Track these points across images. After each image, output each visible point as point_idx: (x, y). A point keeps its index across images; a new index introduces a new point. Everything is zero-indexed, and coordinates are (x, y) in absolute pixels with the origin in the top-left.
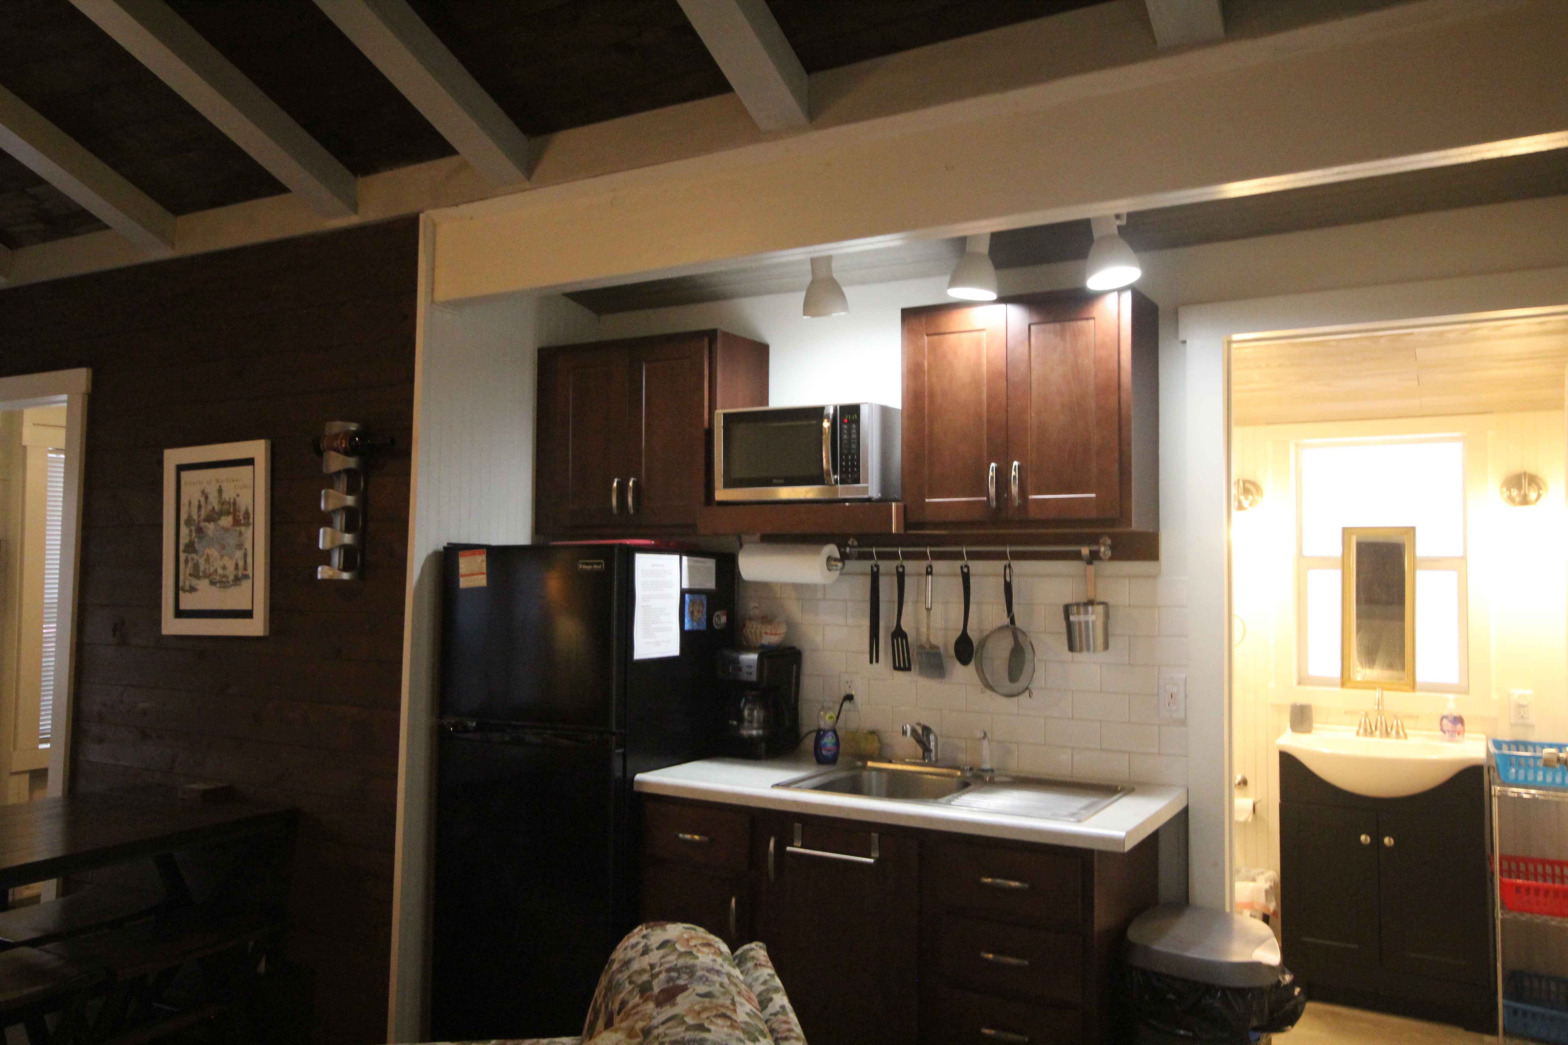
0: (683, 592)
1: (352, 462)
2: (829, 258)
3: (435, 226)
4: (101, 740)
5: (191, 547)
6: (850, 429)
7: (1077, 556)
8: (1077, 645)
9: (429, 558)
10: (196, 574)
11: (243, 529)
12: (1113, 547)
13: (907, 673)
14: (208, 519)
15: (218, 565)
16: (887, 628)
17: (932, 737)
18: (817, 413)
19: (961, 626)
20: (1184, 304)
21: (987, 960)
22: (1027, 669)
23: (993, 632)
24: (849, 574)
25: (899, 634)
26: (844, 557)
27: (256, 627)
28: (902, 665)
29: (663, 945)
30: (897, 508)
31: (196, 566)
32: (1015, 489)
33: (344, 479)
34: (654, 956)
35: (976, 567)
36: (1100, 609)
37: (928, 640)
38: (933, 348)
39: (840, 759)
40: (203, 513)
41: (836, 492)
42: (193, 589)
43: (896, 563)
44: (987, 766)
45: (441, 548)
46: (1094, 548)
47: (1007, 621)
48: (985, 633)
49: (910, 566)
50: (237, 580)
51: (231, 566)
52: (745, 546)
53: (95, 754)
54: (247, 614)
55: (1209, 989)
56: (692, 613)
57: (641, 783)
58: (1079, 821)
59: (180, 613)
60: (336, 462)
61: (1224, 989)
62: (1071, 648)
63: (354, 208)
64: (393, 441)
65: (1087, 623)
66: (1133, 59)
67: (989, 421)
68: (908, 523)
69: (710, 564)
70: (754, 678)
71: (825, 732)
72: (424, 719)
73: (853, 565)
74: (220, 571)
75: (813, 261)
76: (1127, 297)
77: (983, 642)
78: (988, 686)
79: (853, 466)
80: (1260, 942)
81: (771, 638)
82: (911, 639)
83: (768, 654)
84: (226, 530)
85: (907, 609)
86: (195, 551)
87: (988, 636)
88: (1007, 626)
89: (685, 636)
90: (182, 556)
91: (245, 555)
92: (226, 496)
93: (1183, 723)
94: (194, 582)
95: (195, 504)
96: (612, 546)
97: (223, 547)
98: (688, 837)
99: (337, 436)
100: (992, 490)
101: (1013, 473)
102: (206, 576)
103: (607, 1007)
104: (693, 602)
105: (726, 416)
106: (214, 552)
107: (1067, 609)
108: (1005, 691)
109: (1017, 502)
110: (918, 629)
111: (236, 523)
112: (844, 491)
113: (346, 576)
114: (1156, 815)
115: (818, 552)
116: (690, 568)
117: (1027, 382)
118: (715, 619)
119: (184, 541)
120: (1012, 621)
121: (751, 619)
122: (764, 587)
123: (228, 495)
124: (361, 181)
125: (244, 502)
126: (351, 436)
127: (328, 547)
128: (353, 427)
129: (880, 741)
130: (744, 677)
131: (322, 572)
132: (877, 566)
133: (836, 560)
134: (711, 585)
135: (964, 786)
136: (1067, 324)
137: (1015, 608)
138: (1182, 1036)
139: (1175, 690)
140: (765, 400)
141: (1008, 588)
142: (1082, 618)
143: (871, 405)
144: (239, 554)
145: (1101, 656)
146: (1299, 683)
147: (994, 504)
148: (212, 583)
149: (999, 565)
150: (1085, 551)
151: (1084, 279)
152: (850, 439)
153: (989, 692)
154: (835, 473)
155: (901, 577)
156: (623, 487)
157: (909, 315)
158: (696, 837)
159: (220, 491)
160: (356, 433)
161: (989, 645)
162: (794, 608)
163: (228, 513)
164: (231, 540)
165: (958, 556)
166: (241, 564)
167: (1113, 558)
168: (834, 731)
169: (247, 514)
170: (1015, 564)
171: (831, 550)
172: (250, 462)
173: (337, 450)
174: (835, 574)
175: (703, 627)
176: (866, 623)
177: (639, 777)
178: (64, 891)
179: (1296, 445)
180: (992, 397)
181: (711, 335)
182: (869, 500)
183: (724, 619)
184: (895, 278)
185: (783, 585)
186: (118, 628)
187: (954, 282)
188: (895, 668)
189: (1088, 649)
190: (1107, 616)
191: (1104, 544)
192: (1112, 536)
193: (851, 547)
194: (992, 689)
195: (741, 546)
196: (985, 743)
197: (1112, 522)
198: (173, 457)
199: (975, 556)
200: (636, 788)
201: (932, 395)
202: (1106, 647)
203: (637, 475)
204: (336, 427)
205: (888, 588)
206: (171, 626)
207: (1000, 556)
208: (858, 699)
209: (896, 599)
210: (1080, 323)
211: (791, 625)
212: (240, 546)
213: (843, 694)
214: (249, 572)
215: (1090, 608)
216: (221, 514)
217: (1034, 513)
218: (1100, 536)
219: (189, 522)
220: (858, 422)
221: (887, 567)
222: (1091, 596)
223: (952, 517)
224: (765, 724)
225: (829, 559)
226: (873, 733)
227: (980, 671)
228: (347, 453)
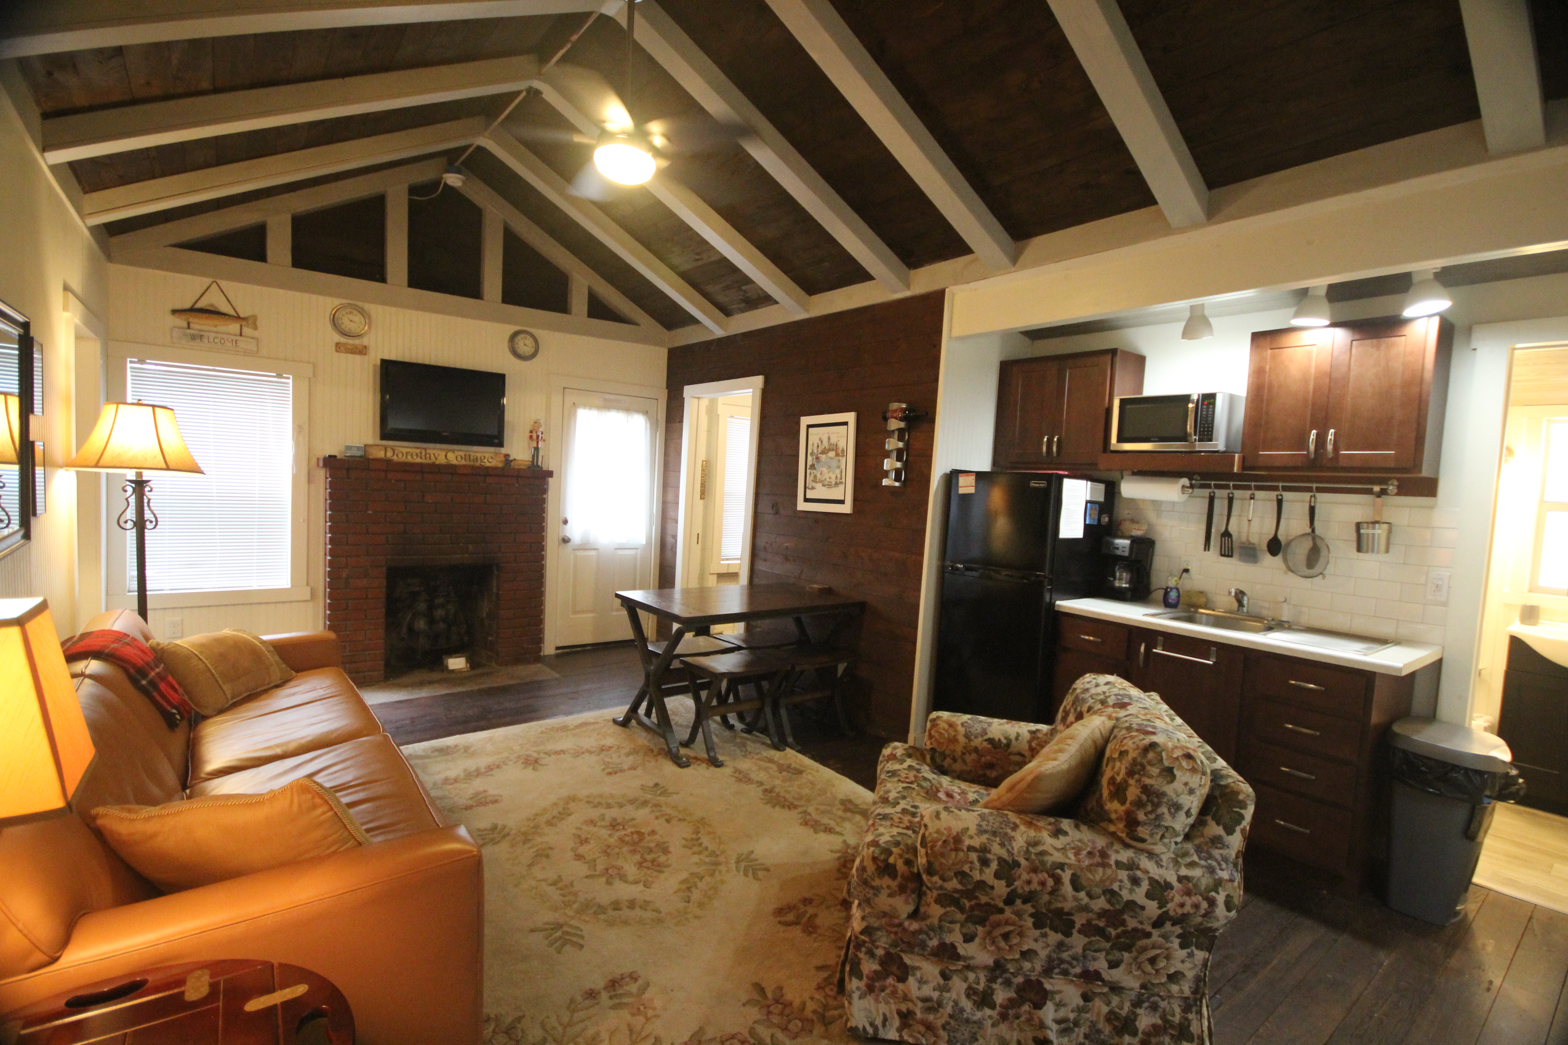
0: (1087, 502)
1: (902, 425)
2: (1203, 305)
3: (953, 295)
4: (765, 560)
5: (813, 467)
6: (1208, 408)
7: (1369, 492)
8: (1364, 548)
9: (942, 477)
10: (815, 481)
11: (840, 458)
12: (1399, 487)
13: (1229, 559)
14: (823, 453)
15: (826, 476)
16: (1217, 531)
17: (1245, 598)
18: (1186, 398)
19: (1273, 532)
20: (1477, 323)
21: (1288, 728)
22: (1322, 560)
23: (1296, 538)
24: (1196, 497)
25: (1226, 534)
26: (1192, 486)
27: (846, 508)
28: (1227, 552)
29: (1107, 683)
30: (1239, 457)
31: (815, 476)
32: (1330, 447)
33: (896, 433)
34: (1105, 688)
35: (1287, 496)
36: (1385, 526)
37: (1248, 539)
38: (1273, 357)
39: (1179, 606)
40: (820, 450)
41: (1194, 446)
42: (813, 488)
43: (1228, 491)
44: (1284, 619)
45: (948, 472)
46: (1384, 487)
47: (1309, 530)
48: (1290, 538)
49: (1238, 493)
50: (837, 484)
51: (833, 477)
52: (1125, 477)
53: (761, 566)
54: (842, 502)
55: (1455, 768)
56: (1090, 515)
57: (1059, 606)
58: (1365, 655)
59: (806, 500)
60: (894, 424)
61: (1466, 770)
62: (1359, 549)
63: (908, 287)
64: (927, 413)
65: (1374, 534)
66: (1469, 163)
67: (1313, 404)
68: (1244, 466)
69: (1102, 487)
70: (1126, 554)
71: (1171, 589)
72: (935, 562)
73: (1197, 491)
74: (828, 480)
75: (1191, 307)
76: (1436, 321)
77: (1289, 544)
78: (1290, 569)
79: (1208, 431)
80: (1496, 747)
81: (1138, 532)
82: (1234, 537)
83: (1136, 541)
84: (832, 458)
85: (1233, 520)
86: (815, 469)
87: (1292, 540)
88: (1308, 534)
89: (1086, 527)
90: (808, 471)
91: (841, 472)
92: (832, 441)
93: (1445, 604)
94: (814, 485)
95: (816, 445)
96: (1052, 474)
97: (830, 467)
98: (1087, 637)
99: (896, 411)
100: (1312, 447)
101: (1330, 437)
102: (820, 482)
103: (1075, 710)
104: (1091, 509)
105: (1123, 401)
106: (825, 470)
107: (1358, 526)
108: (1303, 574)
109: (1330, 455)
110: (1239, 532)
111: (837, 455)
112: (1200, 446)
113: (897, 484)
114: (1422, 658)
115: (1177, 483)
116: (1091, 488)
117: (1346, 378)
118: (1102, 519)
119: (809, 463)
120: (1313, 531)
121: (1124, 520)
122: (1132, 501)
123: (833, 441)
124: (913, 272)
125: (842, 444)
126: (904, 410)
127: (889, 469)
128: (904, 406)
129: (1207, 598)
130: (1119, 552)
131: (885, 482)
132: (1214, 493)
133: (1187, 487)
134: (1101, 499)
135: (1270, 629)
136: (1382, 340)
137: (1317, 523)
138: (1431, 793)
139: (1440, 583)
140: (1141, 392)
141: (1312, 510)
142: (1370, 531)
143: (1224, 394)
144: (838, 471)
145: (1383, 557)
146: (1530, 591)
147: (1312, 456)
148: (824, 485)
149: (1307, 496)
150: (1377, 488)
151: (1403, 311)
152: (1207, 414)
153: (1290, 573)
154: (1195, 435)
155: (1231, 500)
156: (1050, 442)
157: (1257, 337)
158: (1091, 638)
159: (829, 438)
160: (905, 409)
161: (1293, 544)
162: (1151, 516)
163: (833, 450)
164: (834, 464)
165: (1275, 489)
166: (839, 476)
167: (1397, 494)
168: (1177, 589)
169: (843, 450)
170: (1318, 495)
171: (1185, 481)
172: (846, 424)
173: (896, 418)
174: (1186, 496)
175: (1096, 523)
176: (1203, 527)
177: (1058, 603)
178: (748, 629)
179: (1548, 421)
180: (1316, 390)
181: (1113, 352)
182: (1217, 452)
183: (1107, 519)
184: (1243, 312)
185: (1144, 501)
186: (775, 506)
187: (1297, 315)
188: (1222, 555)
189: (1373, 551)
190: (1390, 531)
191: (1392, 485)
192: (1398, 479)
193: (1196, 480)
194: (1292, 571)
195: (1122, 478)
196: (1285, 605)
197: (1404, 470)
198: (805, 421)
199: (1286, 489)
200: (1056, 609)
201: (1271, 387)
202: (1387, 551)
203: (1060, 434)
204: (895, 406)
205: (1220, 506)
206: (802, 506)
207: (1309, 490)
208: (1193, 571)
209: (1226, 513)
210: (1393, 339)
211: (1151, 526)
212: (839, 467)
213: (1182, 568)
214: (843, 480)
215: (1377, 525)
216: (829, 450)
217: (1343, 463)
218: (1390, 479)
219: (812, 454)
220: (1214, 404)
221: (1221, 494)
222: (1377, 519)
223: (1278, 464)
224: (1130, 582)
225: (1183, 487)
226: (1201, 592)
227: (1285, 560)
228: (901, 420)
